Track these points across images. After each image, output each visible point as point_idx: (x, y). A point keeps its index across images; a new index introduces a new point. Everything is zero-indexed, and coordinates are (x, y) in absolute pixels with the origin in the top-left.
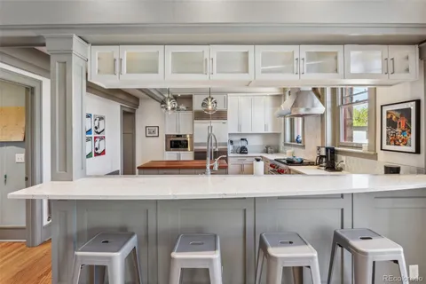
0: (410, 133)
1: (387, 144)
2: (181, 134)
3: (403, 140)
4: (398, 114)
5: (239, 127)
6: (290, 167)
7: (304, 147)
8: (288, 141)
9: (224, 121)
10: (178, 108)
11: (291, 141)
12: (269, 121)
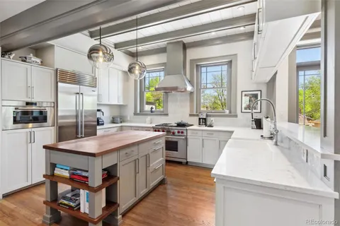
6: (188, 128)
7: (167, 115)
8: (138, 111)
9: (94, 89)
10: (26, 58)
11: (140, 112)
12: (121, 94)
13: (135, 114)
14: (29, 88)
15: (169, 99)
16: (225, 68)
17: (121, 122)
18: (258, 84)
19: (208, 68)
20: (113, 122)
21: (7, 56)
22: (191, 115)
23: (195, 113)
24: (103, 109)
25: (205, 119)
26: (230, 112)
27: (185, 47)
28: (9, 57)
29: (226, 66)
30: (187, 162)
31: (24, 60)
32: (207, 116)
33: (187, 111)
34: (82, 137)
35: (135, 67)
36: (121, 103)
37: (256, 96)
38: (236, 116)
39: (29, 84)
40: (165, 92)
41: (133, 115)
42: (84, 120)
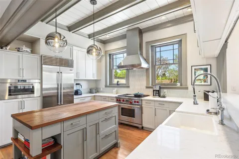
0: (207, 77)
2: (24, 78)
5: (77, 74)
6: (142, 98)
7: (129, 87)
8: (108, 84)
9: (71, 68)
10: (19, 48)
11: (110, 85)
12: (95, 72)
13: (106, 86)
14: (20, 70)
15: (130, 74)
16: (176, 46)
17: (96, 93)
18: (207, 58)
19: (161, 48)
20: (91, 92)
21: (4, 48)
22: (147, 87)
23: (151, 86)
24: (82, 83)
25: (158, 91)
26: (181, 85)
27: (141, 32)
28: (6, 49)
29: (177, 45)
30: (143, 127)
31: (18, 50)
32: (160, 88)
33: (144, 83)
34: (61, 104)
35: (92, 50)
36: (96, 79)
37: (206, 70)
38: (187, 88)
39: (21, 67)
40: (127, 69)
41: (104, 87)
42: (63, 91)
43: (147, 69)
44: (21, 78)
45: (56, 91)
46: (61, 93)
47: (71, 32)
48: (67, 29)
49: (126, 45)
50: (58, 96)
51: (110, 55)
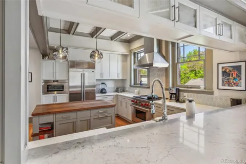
0: (241, 79)
1: (223, 85)
2: (57, 79)
3: (235, 84)
4: (231, 69)
5: (102, 74)
7: (149, 88)
8: (133, 84)
9: (93, 70)
11: (134, 84)
12: (120, 71)
13: (131, 86)
17: (121, 92)
20: (116, 91)
22: (166, 89)
24: (106, 82)
25: (175, 94)
26: (205, 88)
36: (120, 78)
38: (212, 93)
39: (55, 71)
40: (147, 69)
41: (129, 86)
42: (85, 89)
43: (167, 69)
44: (54, 79)
45: (80, 89)
46: (84, 91)
47: (94, 38)
48: (89, 36)
49: (143, 44)
50: (81, 93)
51: (135, 53)
